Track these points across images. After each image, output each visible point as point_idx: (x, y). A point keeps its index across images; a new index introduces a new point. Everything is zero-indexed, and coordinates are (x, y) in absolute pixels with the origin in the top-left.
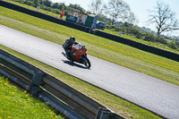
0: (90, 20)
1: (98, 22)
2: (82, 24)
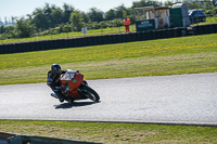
0: (176, 14)
1: (190, 12)
2: (166, 26)
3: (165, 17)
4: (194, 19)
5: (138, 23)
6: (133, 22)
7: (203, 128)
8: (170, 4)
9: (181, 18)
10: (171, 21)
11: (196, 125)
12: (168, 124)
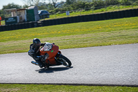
0: (31, 13)
1: (40, 12)
2: (24, 21)
3: (24, 15)
4: (42, 16)
5: (6, 19)
6: (3, 18)
7: (48, 86)
8: (27, 7)
9: (34, 15)
10: (27, 17)
11: (44, 84)
12: (26, 84)
